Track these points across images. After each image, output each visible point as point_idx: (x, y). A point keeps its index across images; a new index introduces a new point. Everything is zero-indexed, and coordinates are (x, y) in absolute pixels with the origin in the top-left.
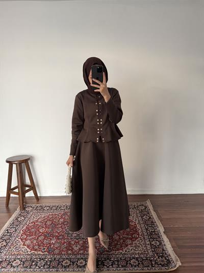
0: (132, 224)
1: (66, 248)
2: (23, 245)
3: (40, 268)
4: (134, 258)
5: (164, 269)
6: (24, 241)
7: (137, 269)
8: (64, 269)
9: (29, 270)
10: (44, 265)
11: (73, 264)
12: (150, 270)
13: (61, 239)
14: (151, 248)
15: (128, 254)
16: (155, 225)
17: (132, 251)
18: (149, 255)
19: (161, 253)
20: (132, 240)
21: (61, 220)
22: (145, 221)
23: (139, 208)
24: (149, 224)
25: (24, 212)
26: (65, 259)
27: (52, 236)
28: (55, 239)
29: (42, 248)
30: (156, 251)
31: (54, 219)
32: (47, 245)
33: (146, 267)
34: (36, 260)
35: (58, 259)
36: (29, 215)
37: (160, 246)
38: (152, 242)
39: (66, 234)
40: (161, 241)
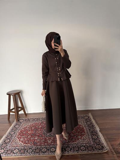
0: (81, 127)
1: (44, 141)
2: (19, 141)
4: (82, 146)
7: (85, 152)
9: (23, 155)
10: (32, 152)
11: (48, 151)
12: (92, 152)
13: (41, 137)
14: (93, 140)
15: (79, 144)
16: (94, 127)
17: (82, 142)
18: (91, 144)
19: (98, 143)
20: (81, 136)
21: (40, 126)
22: (89, 125)
23: (85, 118)
24: (91, 127)
25: (19, 123)
26: (43, 148)
27: (35, 135)
28: (37, 137)
29: (30, 142)
30: (95, 142)
31: (36, 126)
32: (33, 140)
33: (90, 150)
34: (27, 149)
35: (40, 148)
36: (22, 124)
37: (97, 139)
38: (93, 137)
39: (43, 134)
40: (98, 136)
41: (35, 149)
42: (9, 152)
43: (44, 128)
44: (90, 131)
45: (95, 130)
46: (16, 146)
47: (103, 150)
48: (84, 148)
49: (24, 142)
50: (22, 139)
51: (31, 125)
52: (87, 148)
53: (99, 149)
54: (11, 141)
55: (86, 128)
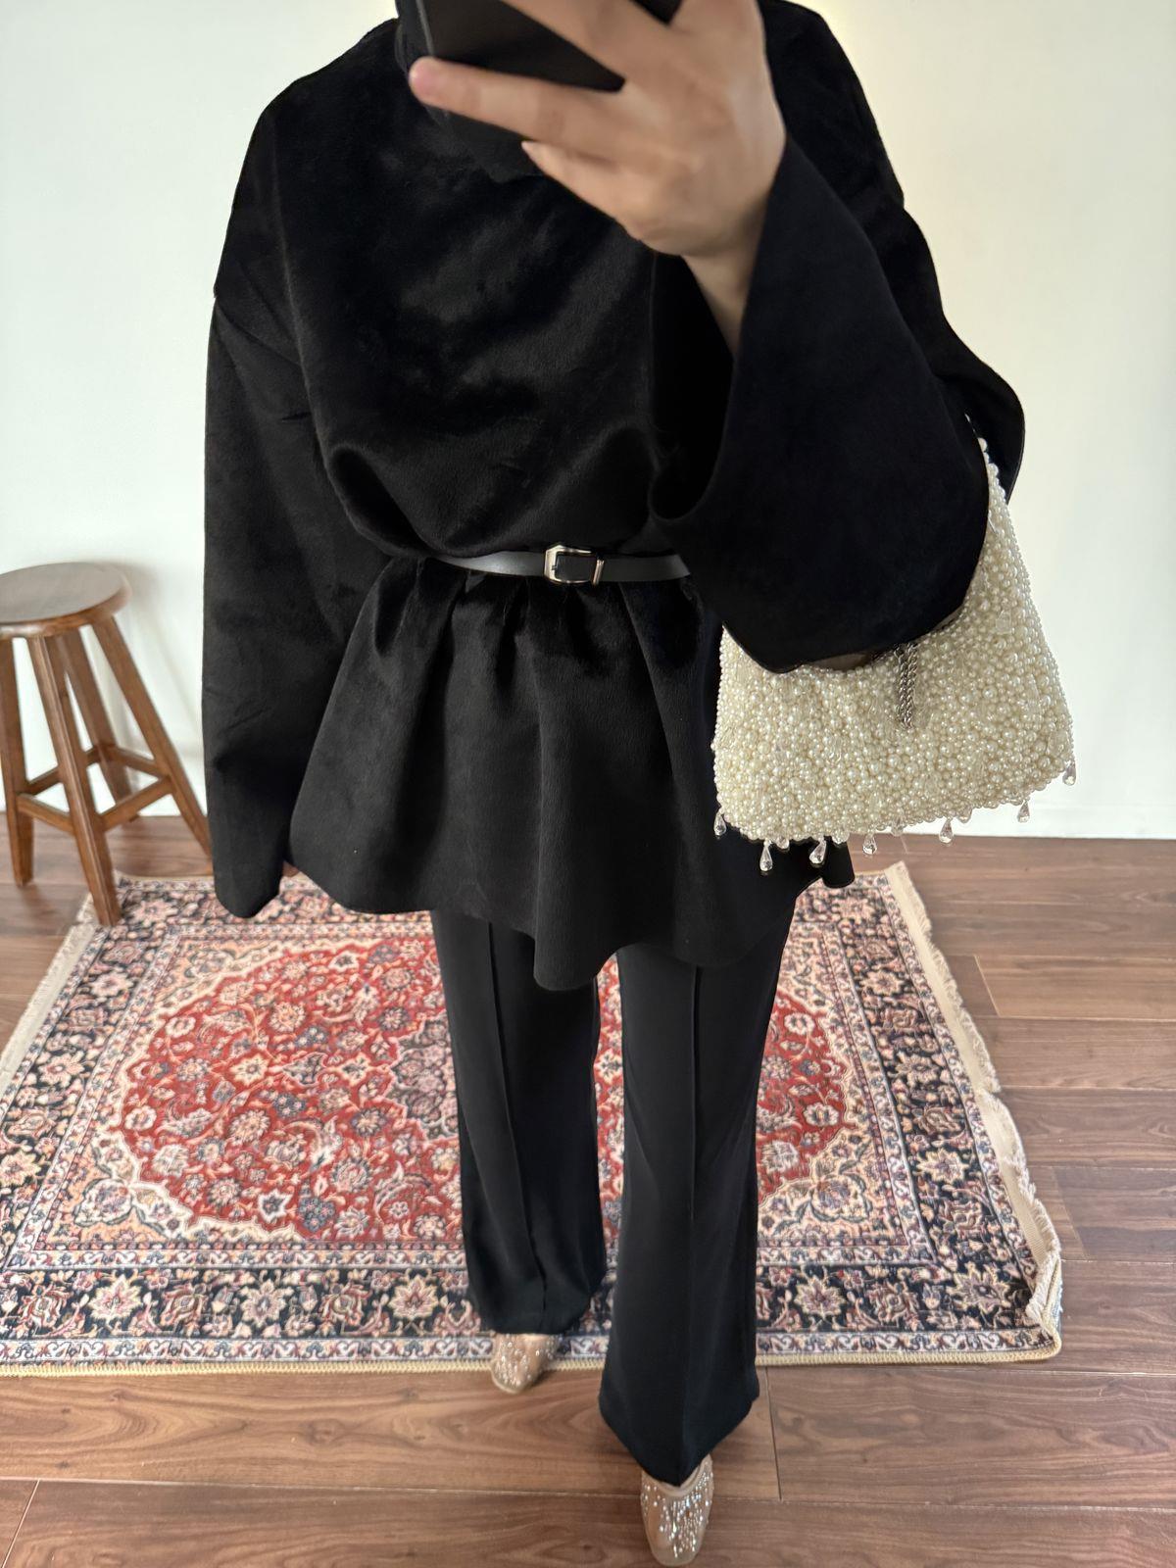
0: (799, 1030)
1: (404, 1195)
2: (144, 1177)
3: (257, 1333)
4: (815, 1270)
5: (993, 1348)
6: (146, 1144)
7: (836, 1345)
8: (402, 1344)
9: (192, 1347)
10: (284, 1315)
11: (458, 1310)
12: (911, 1349)
13: (372, 1135)
14: (919, 1201)
15: (780, 1245)
16: (940, 1039)
17: (805, 1223)
18: (903, 1251)
19: (978, 1239)
20: (803, 1144)
21: (361, 994)
22: (880, 1010)
23: (839, 913)
24: (903, 1034)
25: (127, 939)
26: (403, 1271)
27: (311, 1111)
28: (336, 1133)
29: (262, 1198)
30: (943, 1222)
31: (320, 988)
32: (289, 1174)
33: (888, 1327)
34: (229, 1278)
35: (364, 1273)
36: (159, 954)
37: (968, 1191)
38: (924, 1158)
39: (400, 1101)
40: (976, 1153)
41: (320, 1290)
42: (43, 1310)
43: (409, 1015)
44: (899, 1081)
45: (952, 1078)
46: (109, 1244)
47: (1023, 1326)
48: (832, 1293)
49: (199, 1191)
50: (174, 1154)
51: (259, 970)
52: (861, 1301)
53: (981, 1320)
54: (58, 1168)
55: (853, 1048)
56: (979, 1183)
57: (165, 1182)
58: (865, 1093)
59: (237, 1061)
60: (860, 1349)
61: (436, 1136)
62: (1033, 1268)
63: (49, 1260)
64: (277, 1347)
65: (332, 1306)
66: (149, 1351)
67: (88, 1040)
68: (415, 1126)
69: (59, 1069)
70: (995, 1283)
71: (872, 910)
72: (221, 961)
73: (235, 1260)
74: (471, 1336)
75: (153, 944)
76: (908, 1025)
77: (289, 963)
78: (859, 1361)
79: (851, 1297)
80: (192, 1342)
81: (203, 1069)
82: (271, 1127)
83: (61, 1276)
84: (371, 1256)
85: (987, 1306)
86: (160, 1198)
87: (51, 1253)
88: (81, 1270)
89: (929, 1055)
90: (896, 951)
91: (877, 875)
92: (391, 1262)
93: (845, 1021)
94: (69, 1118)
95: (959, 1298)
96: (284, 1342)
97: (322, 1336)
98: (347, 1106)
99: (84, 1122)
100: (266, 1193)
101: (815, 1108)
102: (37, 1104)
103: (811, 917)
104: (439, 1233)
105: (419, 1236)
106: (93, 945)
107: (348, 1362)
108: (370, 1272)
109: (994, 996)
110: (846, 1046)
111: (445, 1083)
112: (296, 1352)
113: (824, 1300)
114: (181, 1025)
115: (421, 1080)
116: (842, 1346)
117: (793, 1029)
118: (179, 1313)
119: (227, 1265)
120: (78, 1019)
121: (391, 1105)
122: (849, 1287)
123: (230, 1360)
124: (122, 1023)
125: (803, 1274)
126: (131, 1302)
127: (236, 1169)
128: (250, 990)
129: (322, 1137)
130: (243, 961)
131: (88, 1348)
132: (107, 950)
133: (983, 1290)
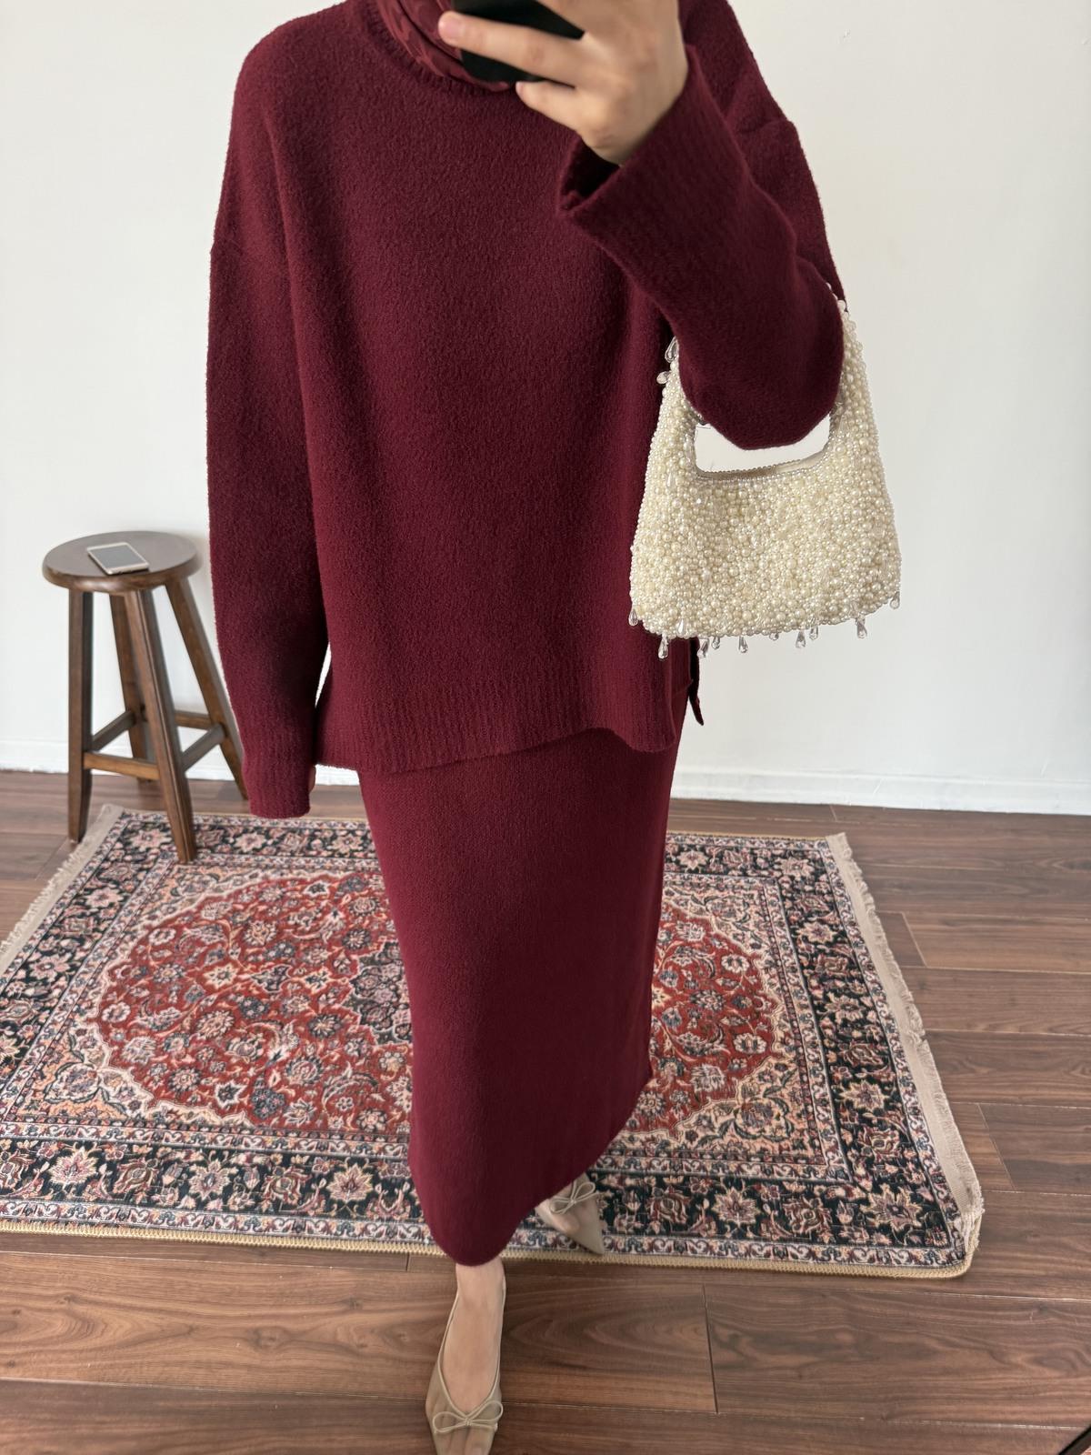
1: (352, 1092)
2: (112, 1063)
4: (733, 1181)
5: (904, 1264)
6: (118, 1035)
7: (749, 1252)
8: (335, 1224)
9: (140, 1214)
10: (228, 1191)
11: (391, 1197)
12: (823, 1260)
13: (327, 1037)
14: (839, 1126)
15: (701, 1157)
16: (869, 984)
17: (727, 1139)
18: (821, 1170)
19: (893, 1163)
20: (731, 1069)
21: (330, 917)
22: (812, 956)
23: (780, 870)
24: (834, 978)
25: (123, 861)
26: (343, 1159)
27: (273, 1013)
28: (293, 1034)
29: (219, 1087)
30: (862, 1146)
31: (291, 910)
32: (247, 1067)
33: (802, 1239)
34: (181, 1155)
35: (307, 1158)
36: (149, 875)
37: (887, 1119)
38: (847, 1087)
39: (355, 1010)
40: (897, 1086)
41: (263, 1171)
42: (5, 1173)
43: (370, 936)
44: (827, 1019)
45: (878, 1017)
46: (74, 1119)
47: (932, 1245)
48: (749, 1203)
49: (161, 1078)
50: (142, 1045)
51: (240, 892)
52: (777, 1213)
53: (892, 1238)
54: (35, 1051)
55: (785, 988)
56: (898, 1113)
57: (131, 1068)
58: (792, 1026)
59: (210, 968)
60: (772, 1257)
61: (386, 1041)
62: (946, 1194)
63: (17, 1130)
64: (218, 1219)
65: (273, 1186)
66: (97, 1214)
67: (77, 944)
68: (367, 1031)
69: (47, 967)
70: (907, 1204)
71: (812, 869)
72: (205, 883)
73: (187, 1140)
74: (400, 1221)
75: (145, 866)
76: (839, 970)
77: (267, 887)
78: (771, 1267)
79: (767, 1209)
80: (139, 1209)
81: (178, 973)
82: (235, 1025)
83: (26, 1144)
84: (315, 1143)
85: (899, 1224)
86: (125, 1082)
87: (19, 1124)
88: (45, 1140)
89: (858, 997)
90: (833, 906)
91: (816, 841)
92: (333, 1150)
93: (779, 963)
94: (52, 1009)
95: (873, 1216)
96: (225, 1215)
97: (261, 1212)
98: (306, 1011)
99: (64, 1013)
100: (224, 1083)
101: (744, 1038)
102: (24, 996)
103: (754, 872)
104: (380, 1126)
105: (361, 1128)
106: (91, 864)
107: (282, 1237)
108: (312, 1157)
109: (923, 949)
110: (778, 985)
111: (399, 996)
112: (235, 1224)
113: (741, 1210)
114: (162, 935)
115: (378, 993)
116: (755, 1253)
117: (730, 968)
118: (130, 1184)
119: (180, 1144)
120: (70, 926)
121: (347, 1012)
122: (766, 1200)
123: (173, 1227)
124: (110, 930)
125: (722, 1185)
126: (88, 1171)
127: (197, 1060)
128: (229, 908)
129: (280, 1037)
130: (226, 884)
131: (42, 1208)
132: (104, 869)
133: (895, 1209)
